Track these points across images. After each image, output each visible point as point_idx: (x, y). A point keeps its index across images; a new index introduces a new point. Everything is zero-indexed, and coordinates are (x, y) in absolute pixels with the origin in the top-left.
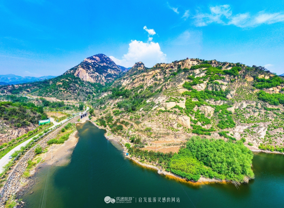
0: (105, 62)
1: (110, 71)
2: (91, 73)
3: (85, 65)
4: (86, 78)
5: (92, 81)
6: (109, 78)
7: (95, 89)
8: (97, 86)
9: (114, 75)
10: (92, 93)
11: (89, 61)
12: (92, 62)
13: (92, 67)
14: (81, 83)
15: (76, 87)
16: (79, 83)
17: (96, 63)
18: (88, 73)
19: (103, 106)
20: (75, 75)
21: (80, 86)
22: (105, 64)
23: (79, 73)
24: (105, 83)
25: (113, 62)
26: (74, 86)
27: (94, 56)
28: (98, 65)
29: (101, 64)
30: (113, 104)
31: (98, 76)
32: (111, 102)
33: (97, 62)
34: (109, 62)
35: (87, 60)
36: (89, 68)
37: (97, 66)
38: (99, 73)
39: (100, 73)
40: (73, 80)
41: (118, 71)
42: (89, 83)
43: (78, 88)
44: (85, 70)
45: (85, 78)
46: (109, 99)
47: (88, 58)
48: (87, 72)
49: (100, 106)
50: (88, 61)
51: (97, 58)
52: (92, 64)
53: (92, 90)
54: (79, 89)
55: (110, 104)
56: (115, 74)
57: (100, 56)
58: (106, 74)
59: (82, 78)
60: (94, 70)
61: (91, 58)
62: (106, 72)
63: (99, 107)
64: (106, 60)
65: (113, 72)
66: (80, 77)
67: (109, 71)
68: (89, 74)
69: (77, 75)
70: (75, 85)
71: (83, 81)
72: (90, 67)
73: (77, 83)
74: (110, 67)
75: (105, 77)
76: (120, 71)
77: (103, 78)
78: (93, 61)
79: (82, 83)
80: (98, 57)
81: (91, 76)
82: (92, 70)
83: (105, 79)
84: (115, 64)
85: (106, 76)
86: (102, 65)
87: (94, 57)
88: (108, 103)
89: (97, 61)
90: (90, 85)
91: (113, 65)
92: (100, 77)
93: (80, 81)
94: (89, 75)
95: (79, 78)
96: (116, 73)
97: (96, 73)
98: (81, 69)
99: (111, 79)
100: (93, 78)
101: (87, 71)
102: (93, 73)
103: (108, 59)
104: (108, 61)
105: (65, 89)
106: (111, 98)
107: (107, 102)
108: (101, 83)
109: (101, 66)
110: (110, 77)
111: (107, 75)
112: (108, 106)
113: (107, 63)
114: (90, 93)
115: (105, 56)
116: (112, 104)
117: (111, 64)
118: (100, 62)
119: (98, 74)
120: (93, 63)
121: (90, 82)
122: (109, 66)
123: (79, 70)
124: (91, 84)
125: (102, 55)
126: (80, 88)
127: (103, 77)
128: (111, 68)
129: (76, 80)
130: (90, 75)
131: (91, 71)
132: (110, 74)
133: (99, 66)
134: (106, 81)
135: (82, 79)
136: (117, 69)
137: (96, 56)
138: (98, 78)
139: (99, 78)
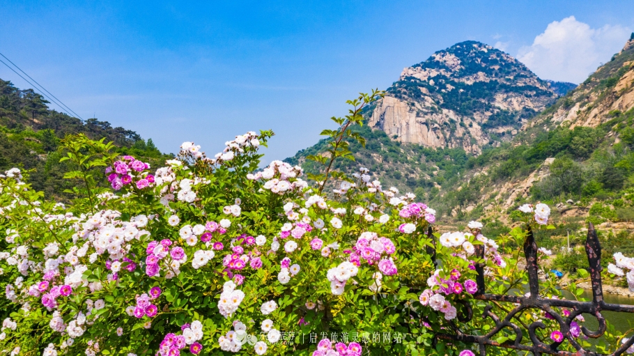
0: (483, 70)
1: (505, 100)
2: (426, 114)
3: (408, 89)
4: (408, 134)
5: (432, 140)
6: (501, 130)
7: (443, 171)
8: (448, 159)
9: (522, 116)
10: (431, 185)
11: (421, 75)
12: (429, 78)
13: (431, 89)
14: (391, 151)
15: (373, 162)
16: (384, 148)
17: (444, 77)
18: (415, 113)
19: (470, 209)
20: (371, 124)
21: (386, 159)
22: (481, 76)
23: (382, 116)
24: (484, 148)
25: (517, 64)
26: (366, 159)
27: (437, 53)
28: (453, 83)
29: (463, 80)
30: (514, 196)
31: (452, 121)
32: (504, 190)
33: (448, 75)
34: (497, 67)
35: (411, 72)
36: (418, 96)
37: (450, 87)
38: (458, 112)
39: (462, 112)
40: (366, 142)
41: (543, 98)
42: (418, 148)
43: (381, 165)
44: (403, 104)
45: (404, 132)
46: (494, 181)
47: (415, 66)
48: (411, 110)
49: (459, 211)
50: (417, 76)
51: (451, 59)
52: (432, 82)
53: (432, 175)
54: (382, 170)
55: (499, 197)
56: (526, 109)
57: (462, 50)
58: (489, 114)
59: (394, 133)
60: (438, 103)
61: (431, 64)
62: (488, 108)
63: (454, 213)
64: (485, 60)
65: (517, 104)
66: (387, 132)
67: (500, 102)
68: (418, 115)
69: (378, 124)
70: (369, 156)
71: (398, 144)
72: (424, 90)
73: (375, 148)
74: (503, 86)
75: (484, 127)
76: (550, 94)
77: (476, 130)
78: (434, 73)
79: (395, 148)
80: (453, 56)
81: (426, 124)
82: (429, 101)
83: (485, 134)
84: (525, 69)
85: (485, 121)
86: (470, 83)
87: (438, 58)
88: (493, 197)
89: (447, 69)
90: (424, 158)
91: (518, 76)
92: (462, 125)
93: (387, 143)
94: (419, 119)
95: (385, 135)
96: (530, 105)
97: (445, 111)
98: (390, 100)
99: (509, 133)
100: (435, 129)
101: (413, 104)
102: (433, 111)
103: (494, 56)
104: (495, 62)
105: (338, 170)
106: (504, 175)
107: (485, 192)
108: (467, 150)
109: (466, 87)
110: (504, 124)
111: (491, 118)
112: (490, 207)
113: (489, 72)
114: (423, 183)
115: (480, 45)
116: (507, 196)
117: (508, 73)
118: (463, 74)
119: (452, 114)
120: (434, 78)
121: (421, 148)
122: (501, 81)
123: (385, 105)
124: (427, 154)
125: (469, 44)
126: (387, 166)
127: (475, 125)
128: (507, 89)
129: (373, 141)
130: (423, 120)
131: (428, 104)
132: (506, 112)
133: (457, 89)
134: (485, 142)
135: (396, 137)
136: (536, 89)
137: (443, 52)
138: (453, 131)
139: (460, 132)
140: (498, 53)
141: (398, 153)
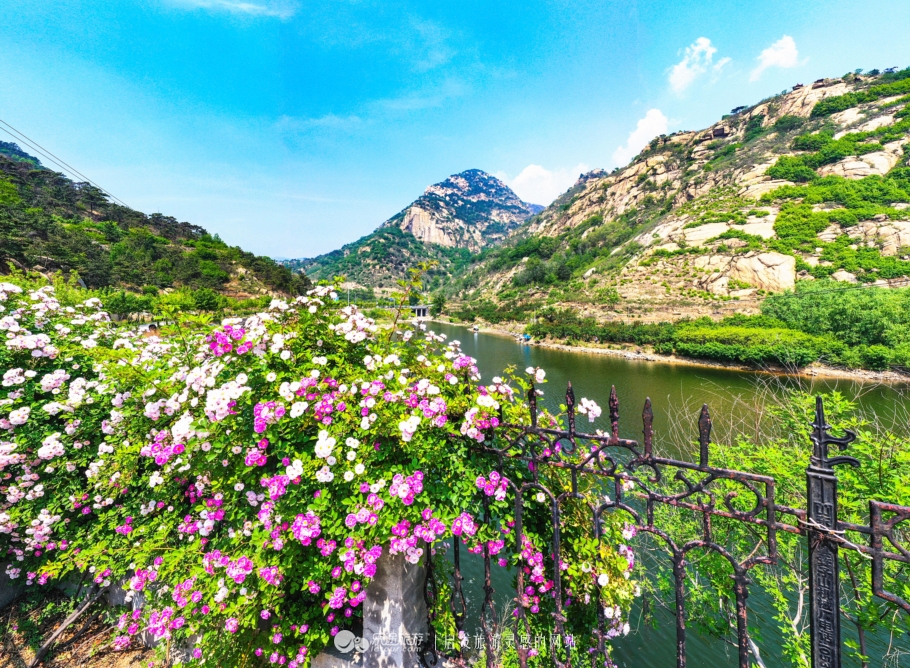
0: (484, 192)
1: (498, 215)
2: (443, 222)
3: (429, 202)
4: (429, 236)
5: (446, 242)
6: (495, 236)
7: (454, 264)
8: (457, 255)
9: (509, 227)
10: (445, 274)
11: (440, 192)
12: (446, 195)
13: (447, 204)
14: (416, 247)
15: (403, 256)
16: (411, 246)
17: (457, 195)
18: (434, 221)
19: (472, 292)
20: (402, 228)
21: (412, 254)
22: (483, 197)
23: (411, 222)
24: (482, 248)
25: (507, 189)
26: (397, 254)
27: (452, 176)
28: (463, 200)
29: (470, 198)
30: (501, 283)
31: (461, 228)
32: (495, 279)
33: (459, 193)
34: (493, 191)
35: (432, 189)
36: (437, 208)
37: (460, 203)
38: (465, 222)
39: (468, 222)
40: (397, 240)
41: (523, 215)
42: (436, 247)
43: (408, 258)
44: (426, 213)
45: (427, 234)
46: (489, 272)
47: (436, 185)
48: (432, 219)
49: (464, 293)
50: (437, 192)
51: (462, 182)
52: (448, 198)
53: (445, 267)
54: (409, 261)
55: (491, 283)
56: (512, 222)
57: (469, 175)
58: (487, 224)
59: (420, 235)
60: (451, 214)
61: (447, 184)
62: (487, 219)
63: (461, 295)
64: (486, 184)
65: (506, 218)
66: (414, 234)
67: (495, 216)
68: (437, 222)
69: (407, 228)
70: (399, 251)
71: (422, 243)
72: (442, 204)
73: (405, 245)
74: (497, 205)
75: (483, 233)
76: (528, 213)
77: (477, 236)
78: (449, 192)
79: (419, 247)
80: (463, 179)
81: (443, 229)
82: (445, 213)
83: (484, 238)
84: (512, 193)
85: (484, 229)
86: (475, 200)
87: (452, 180)
88: (487, 283)
89: (459, 189)
90: (440, 254)
91: (508, 198)
92: (468, 231)
93: (413, 241)
94: (438, 225)
95: (412, 236)
96: (515, 219)
97: (457, 220)
98: (416, 210)
99: (500, 238)
100: (449, 234)
101: (434, 214)
102: (448, 220)
103: (492, 182)
104: (492, 186)
105: (376, 261)
106: (495, 268)
107: (482, 280)
108: (471, 249)
109: (470, 202)
110: (497, 232)
111: (488, 227)
112: (485, 291)
113: (488, 194)
114: (439, 272)
115: (483, 173)
116: (497, 283)
117: (501, 195)
118: (470, 193)
119: (461, 223)
120: (449, 195)
121: (438, 246)
122: (496, 201)
123: (413, 213)
124: (442, 251)
125: (475, 172)
126: (413, 259)
127: (477, 232)
128: (500, 207)
129: (403, 240)
130: (441, 226)
131: (444, 215)
132: (498, 224)
133: (466, 204)
134: (484, 244)
135: (420, 238)
136: (519, 208)
137: (456, 176)
138: (462, 235)
139: (466, 236)
140: (495, 180)
141: (422, 249)
